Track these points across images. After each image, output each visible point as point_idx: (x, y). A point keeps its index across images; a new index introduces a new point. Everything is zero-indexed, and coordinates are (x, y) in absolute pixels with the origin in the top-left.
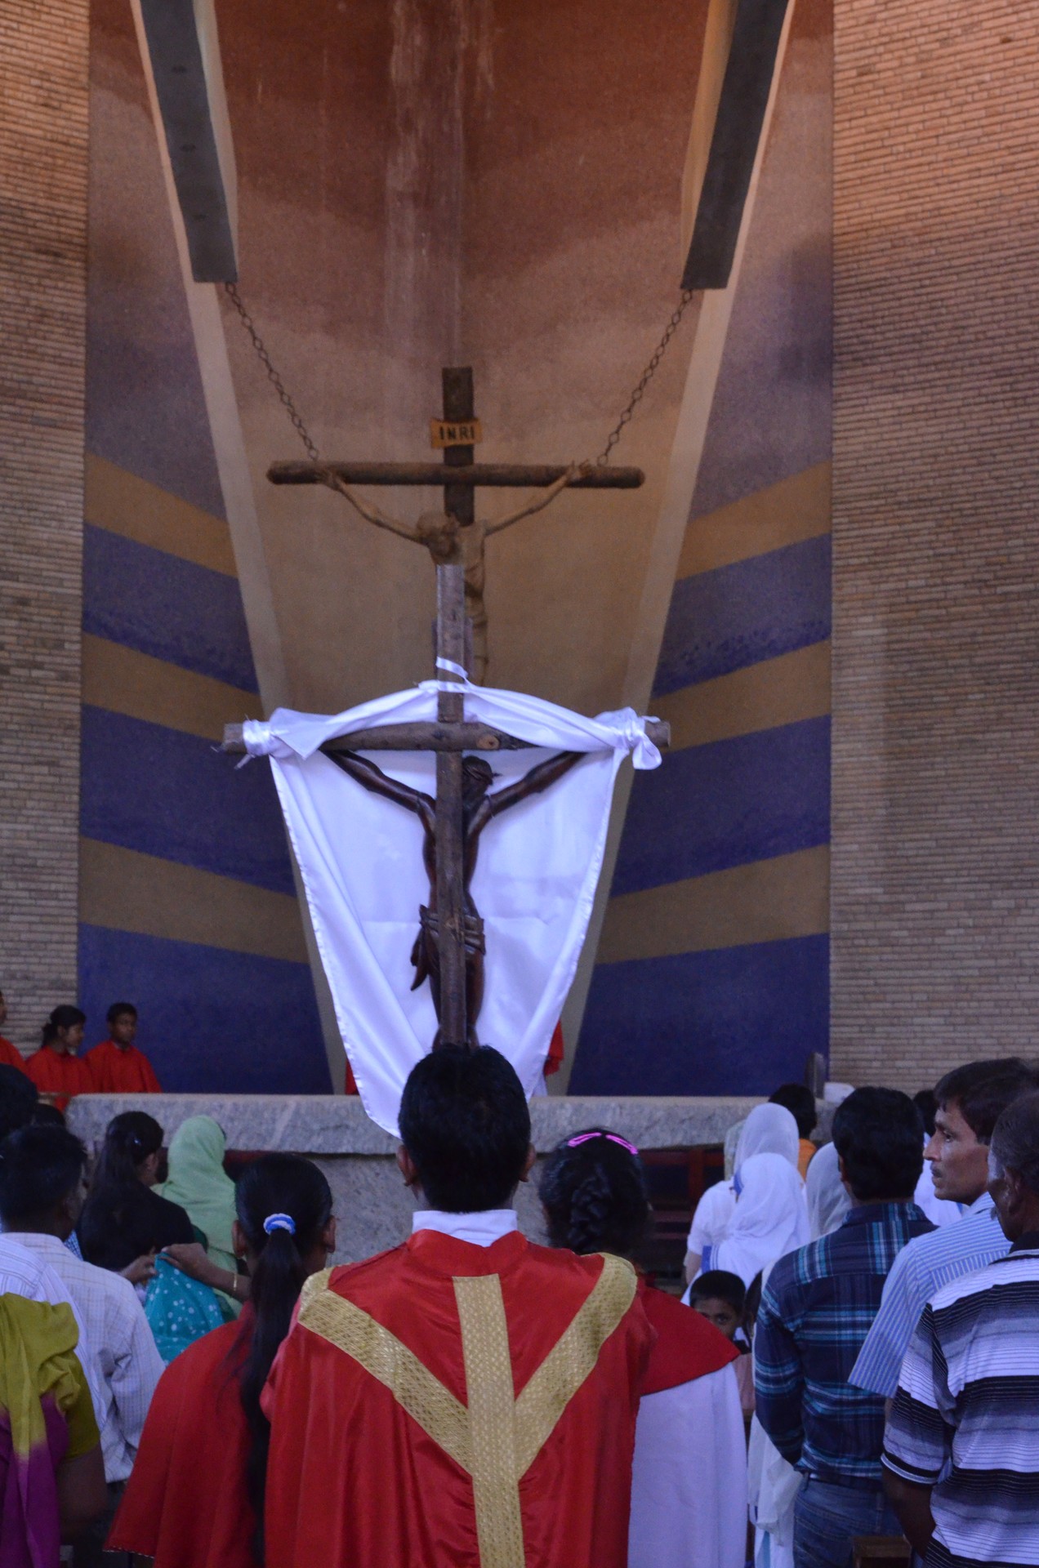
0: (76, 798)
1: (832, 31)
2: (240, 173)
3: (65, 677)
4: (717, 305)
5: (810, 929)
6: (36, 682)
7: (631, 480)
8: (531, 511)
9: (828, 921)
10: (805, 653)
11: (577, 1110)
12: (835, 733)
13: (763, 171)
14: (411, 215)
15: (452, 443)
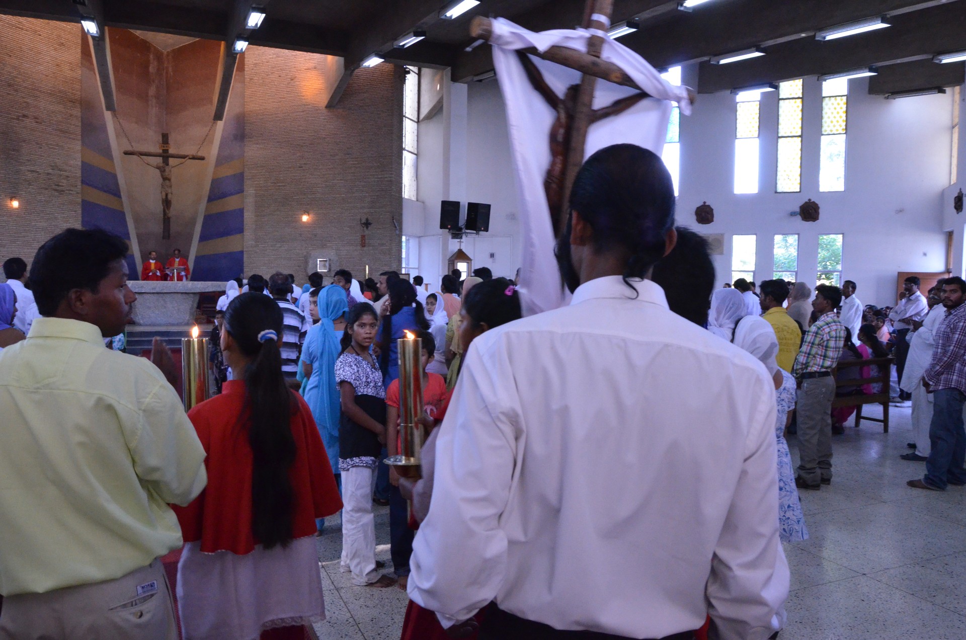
0: (81, 219)
1: (244, 70)
2: (116, 89)
3: (78, 193)
4: (220, 124)
5: (240, 249)
6: (71, 194)
7: (202, 158)
8: (181, 164)
9: (243, 248)
10: (238, 195)
11: (192, 284)
12: (245, 211)
13: (230, 98)
14: (154, 101)
15: (163, 148)
